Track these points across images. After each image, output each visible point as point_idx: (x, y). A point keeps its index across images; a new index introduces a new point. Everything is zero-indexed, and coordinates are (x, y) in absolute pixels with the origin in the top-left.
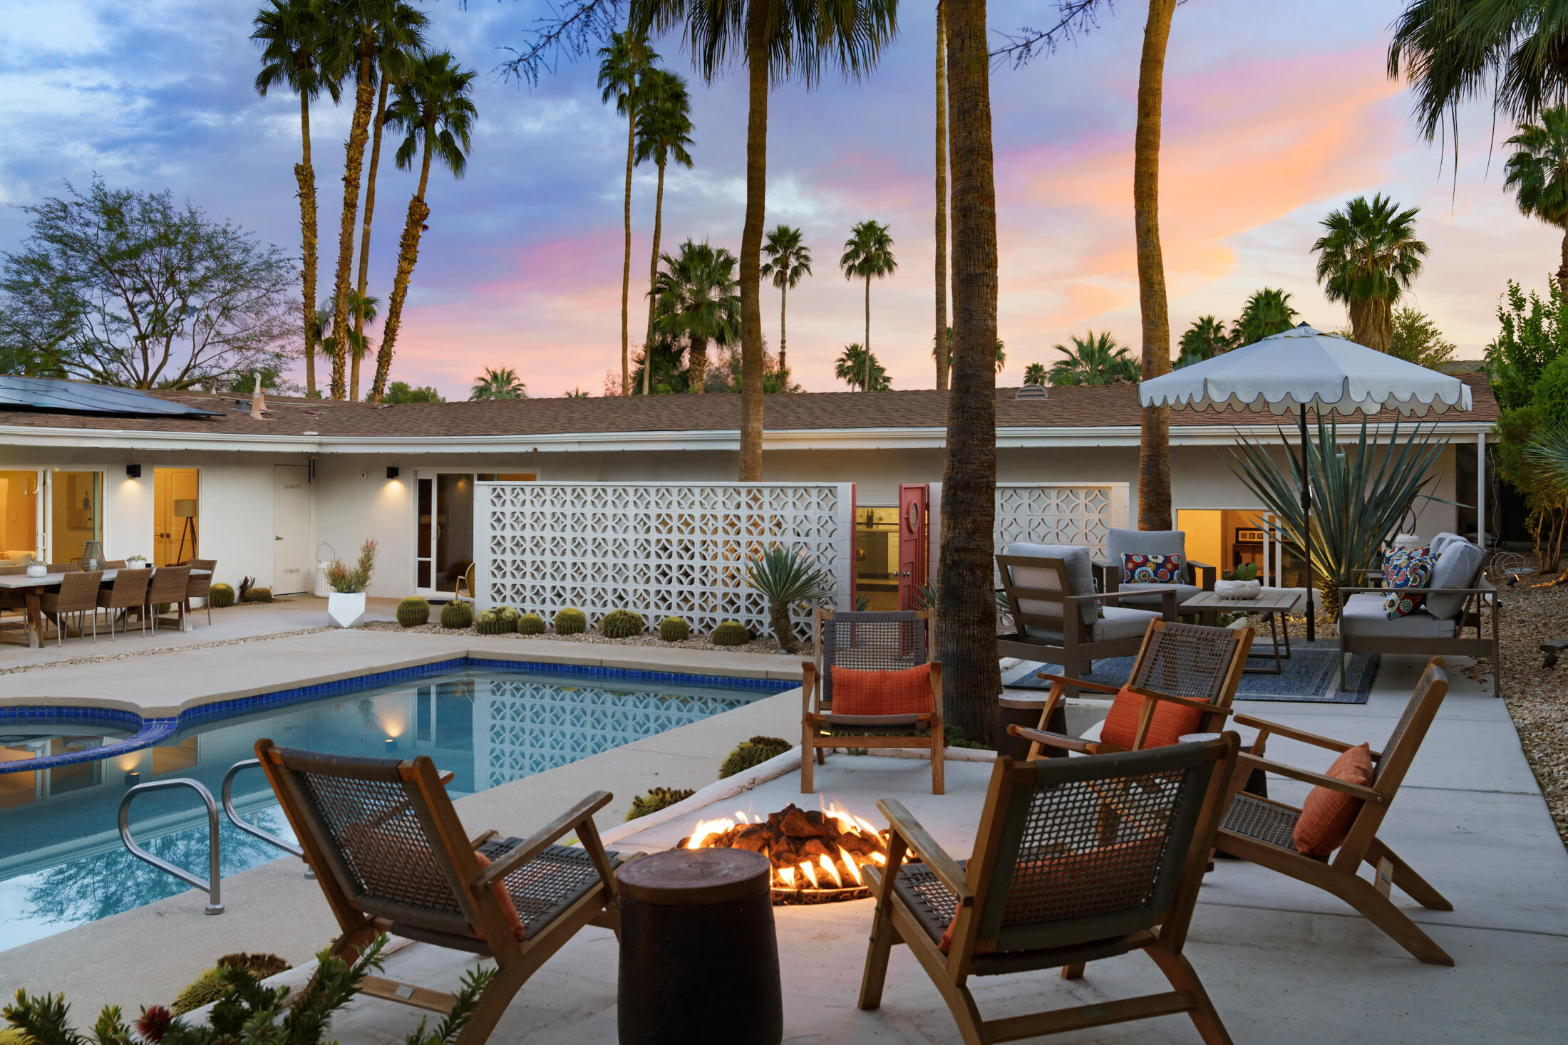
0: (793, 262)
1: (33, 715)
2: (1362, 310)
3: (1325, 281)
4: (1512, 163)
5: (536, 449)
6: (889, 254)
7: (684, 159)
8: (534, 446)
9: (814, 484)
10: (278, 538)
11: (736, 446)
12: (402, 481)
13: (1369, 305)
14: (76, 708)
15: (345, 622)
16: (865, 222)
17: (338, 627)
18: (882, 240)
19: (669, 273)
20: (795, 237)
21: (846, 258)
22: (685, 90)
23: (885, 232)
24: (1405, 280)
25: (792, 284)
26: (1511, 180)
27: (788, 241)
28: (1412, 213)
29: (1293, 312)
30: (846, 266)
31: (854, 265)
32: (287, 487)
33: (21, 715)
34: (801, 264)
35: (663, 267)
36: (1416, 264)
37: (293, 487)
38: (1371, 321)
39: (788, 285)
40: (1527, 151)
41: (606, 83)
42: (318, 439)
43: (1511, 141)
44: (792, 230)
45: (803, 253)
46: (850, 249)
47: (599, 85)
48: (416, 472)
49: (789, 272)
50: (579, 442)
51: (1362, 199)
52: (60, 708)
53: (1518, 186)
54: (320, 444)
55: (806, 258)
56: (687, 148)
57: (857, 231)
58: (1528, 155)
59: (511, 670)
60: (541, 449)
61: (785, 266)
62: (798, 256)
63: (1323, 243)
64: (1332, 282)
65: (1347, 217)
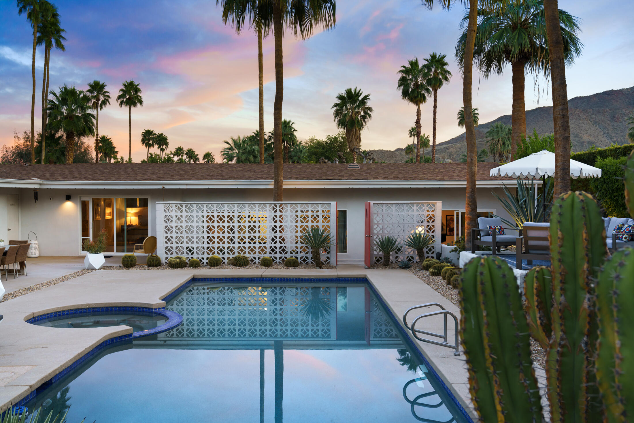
0: (102, 98)
1: (81, 313)
2: (351, 132)
3: (337, 120)
4: (400, 80)
5: (164, 187)
6: (140, 96)
7: (60, 46)
8: (163, 186)
9: (321, 202)
10: (9, 230)
11: (272, 187)
12: (73, 201)
13: (353, 130)
14: (102, 308)
15: (97, 268)
16: (129, 81)
17: (94, 269)
18: (137, 90)
19: (55, 101)
20: (103, 86)
21: (119, 97)
22: (58, 13)
23: (138, 87)
24: (364, 121)
25: (101, 108)
26: (399, 86)
27: (100, 88)
28: (367, 96)
29: (295, 130)
30: (120, 101)
31: (123, 101)
32: (11, 205)
33: (76, 313)
34: (105, 99)
35: (51, 97)
36: (370, 115)
37: (13, 205)
38: (354, 137)
39: (99, 109)
40: (405, 75)
41: (21, 5)
42: (41, 182)
43: (400, 72)
44: (101, 83)
45: (107, 94)
46: (121, 93)
47: (18, 6)
48: (80, 197)
49: (100, 102)
50: (186, 185)
51: (351, 90)
52: (94, 308)
53: (402, 88)
54: (40, 184)
55: (109, 97)
56: (63, 42)
57: (125, 85)
58: (406, 77)
59: (219, 282)
60: (167, 187)
61: (98, 100)
62: (105, 96)
63: (336, 105)
64: (339, 121)
65: (345, 96)
